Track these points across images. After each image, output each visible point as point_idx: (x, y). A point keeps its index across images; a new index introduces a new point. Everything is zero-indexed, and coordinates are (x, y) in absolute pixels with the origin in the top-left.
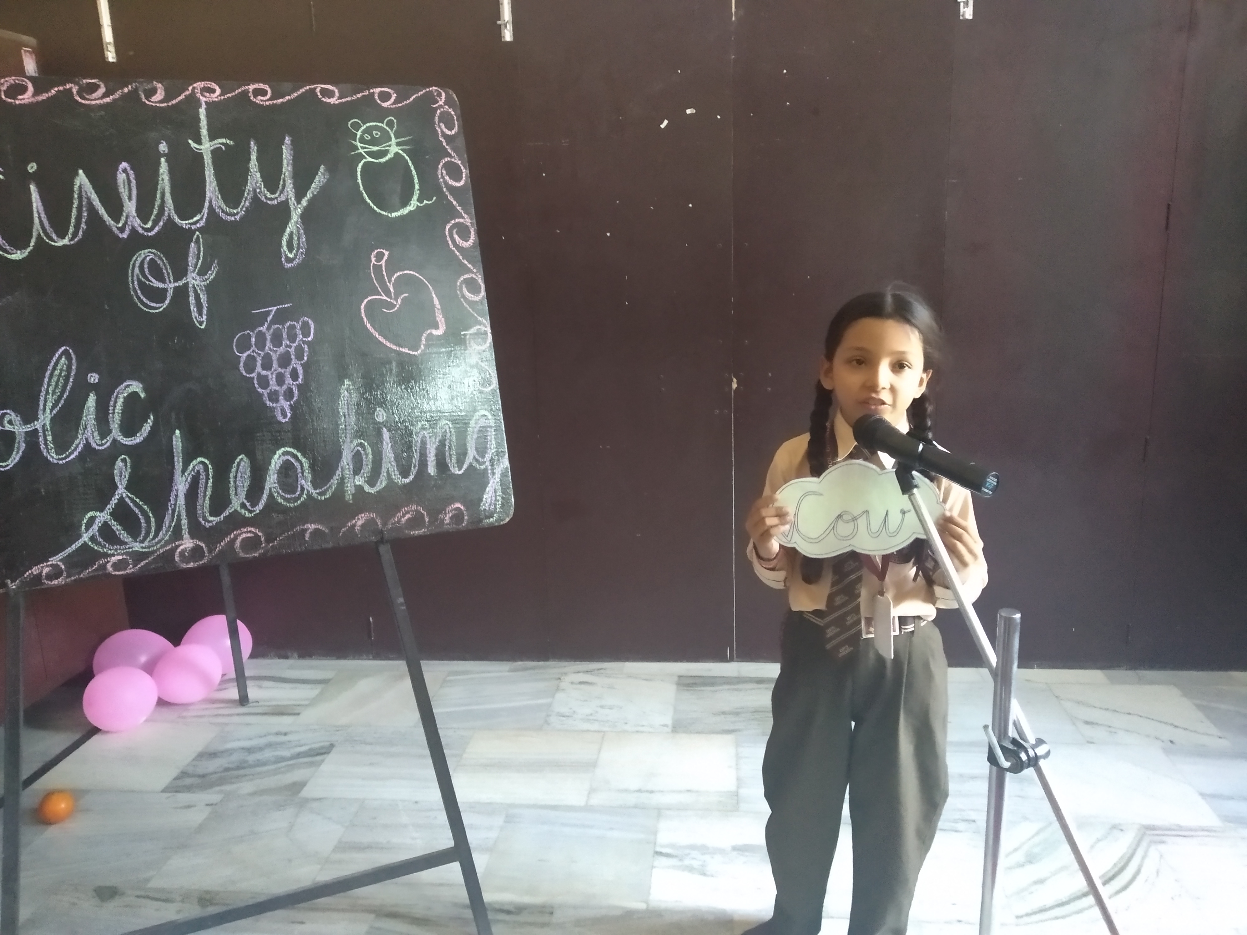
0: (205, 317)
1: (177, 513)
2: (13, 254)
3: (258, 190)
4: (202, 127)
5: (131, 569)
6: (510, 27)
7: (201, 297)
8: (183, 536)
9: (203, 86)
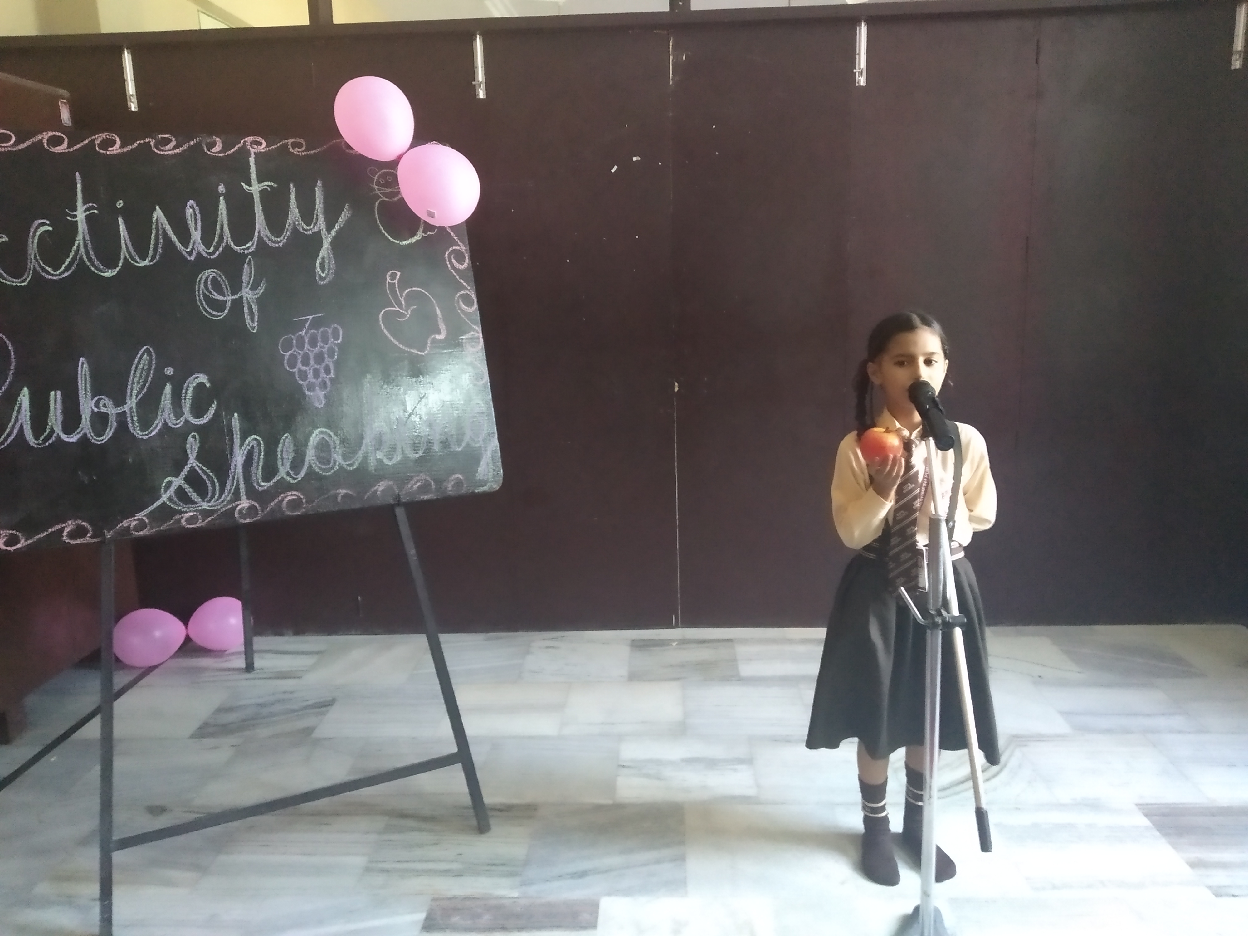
0: (256, 324)
1: (236, 479)
2: (106, 272)
3: (297, 223)
4: (252, 173)
5: (200, 523)
6: (483, 87)
7: (253, 307)
8: (241, 498)
9: (252, 140)
